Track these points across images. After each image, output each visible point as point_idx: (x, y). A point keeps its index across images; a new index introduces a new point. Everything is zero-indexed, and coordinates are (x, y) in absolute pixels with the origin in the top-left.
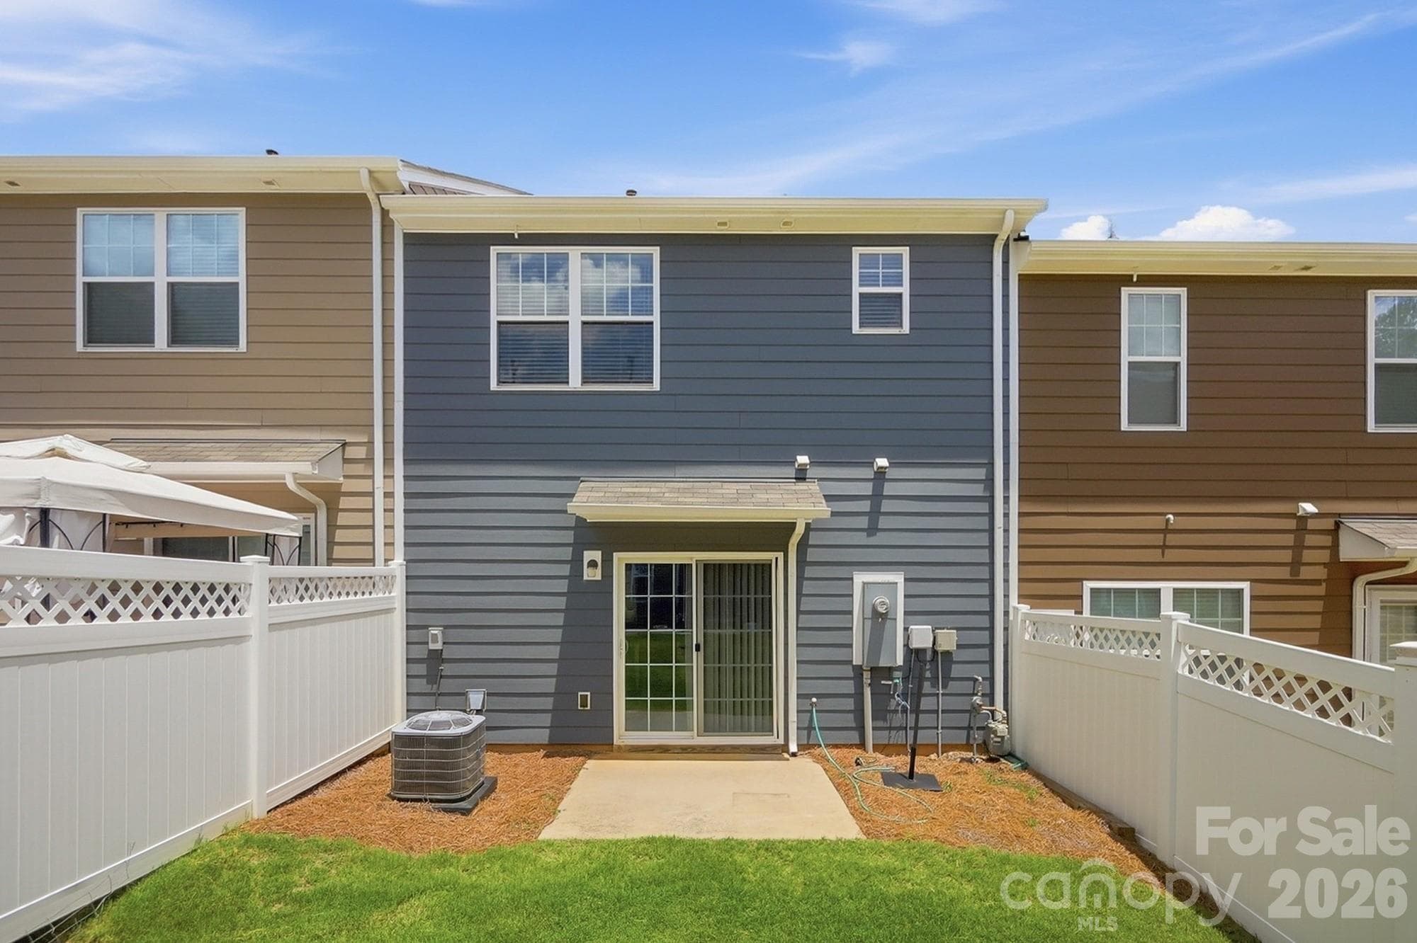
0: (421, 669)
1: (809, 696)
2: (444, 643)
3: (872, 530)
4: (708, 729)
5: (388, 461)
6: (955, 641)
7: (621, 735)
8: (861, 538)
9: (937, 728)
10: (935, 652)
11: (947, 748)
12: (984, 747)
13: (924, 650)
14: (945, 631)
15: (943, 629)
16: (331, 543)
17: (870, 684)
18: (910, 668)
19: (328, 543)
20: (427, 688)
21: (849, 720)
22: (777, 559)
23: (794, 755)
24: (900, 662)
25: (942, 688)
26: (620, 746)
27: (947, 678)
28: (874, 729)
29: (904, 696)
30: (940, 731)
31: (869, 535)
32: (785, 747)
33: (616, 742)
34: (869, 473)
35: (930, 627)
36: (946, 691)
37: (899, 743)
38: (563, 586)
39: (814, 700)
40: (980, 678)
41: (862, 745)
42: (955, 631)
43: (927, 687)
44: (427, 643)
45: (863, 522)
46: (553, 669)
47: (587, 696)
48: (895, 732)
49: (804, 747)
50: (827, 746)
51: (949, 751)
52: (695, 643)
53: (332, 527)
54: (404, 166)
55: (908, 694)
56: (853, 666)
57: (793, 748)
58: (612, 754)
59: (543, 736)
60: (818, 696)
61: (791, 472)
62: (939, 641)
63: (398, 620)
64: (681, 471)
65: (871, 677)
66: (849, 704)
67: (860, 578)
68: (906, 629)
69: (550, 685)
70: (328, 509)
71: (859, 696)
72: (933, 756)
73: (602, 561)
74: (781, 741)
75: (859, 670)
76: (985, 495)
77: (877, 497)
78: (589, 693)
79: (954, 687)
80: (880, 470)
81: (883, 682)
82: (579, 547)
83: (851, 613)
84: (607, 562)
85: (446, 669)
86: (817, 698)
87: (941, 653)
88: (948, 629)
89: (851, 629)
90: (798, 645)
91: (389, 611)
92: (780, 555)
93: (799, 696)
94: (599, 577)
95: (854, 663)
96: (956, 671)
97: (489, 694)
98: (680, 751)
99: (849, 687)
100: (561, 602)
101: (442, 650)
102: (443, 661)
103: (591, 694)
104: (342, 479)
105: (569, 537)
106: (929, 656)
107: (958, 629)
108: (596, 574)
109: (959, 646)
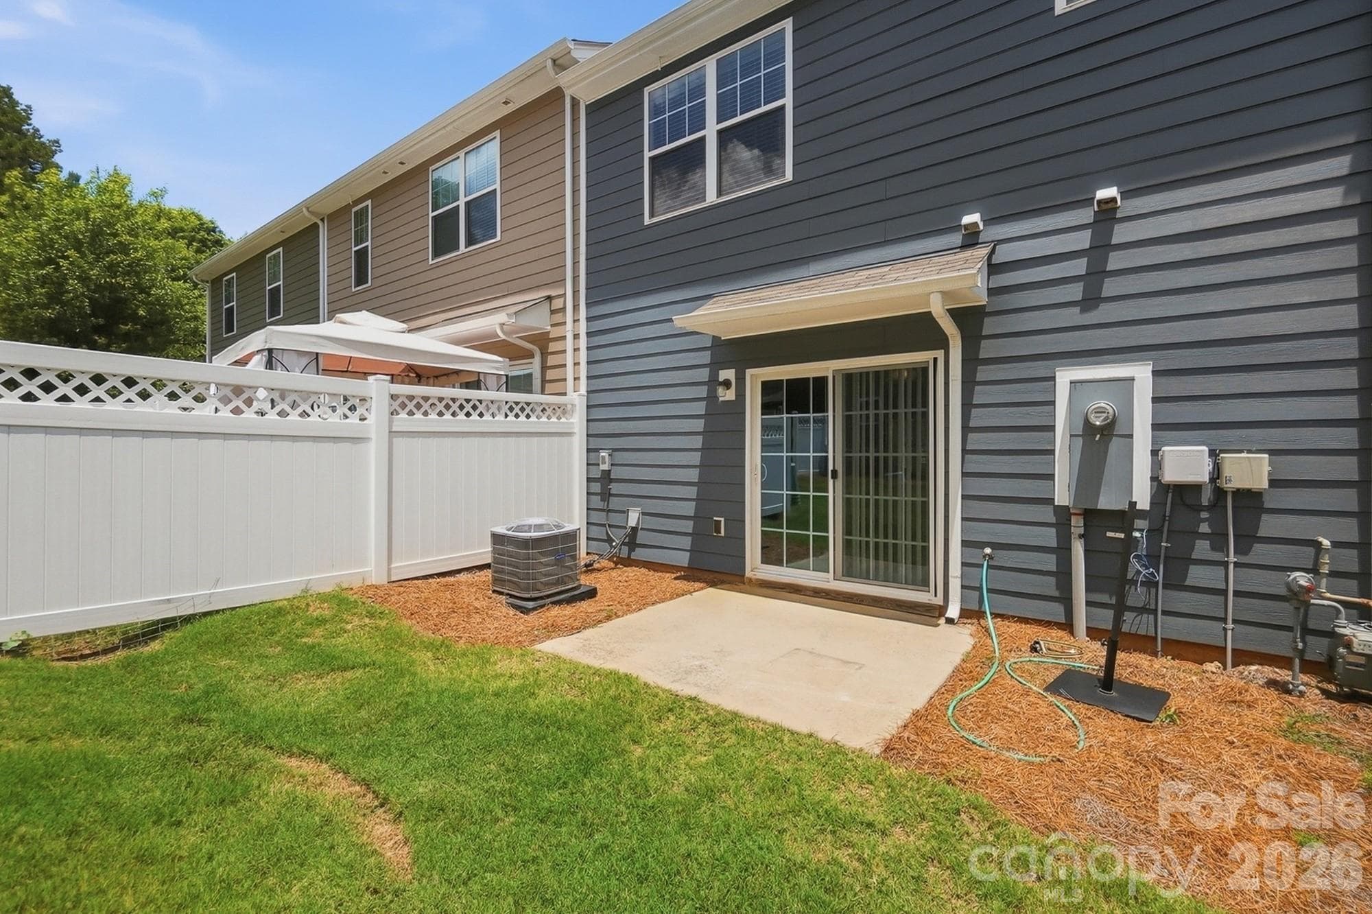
0: (596, 487)
1: (982, 545)
2: (612, 465)
3: (1091, 301)
4: (849, 572)
5: (576, 307)
6: (1266, 474)
7: (754, 565)
8: (1073, 316)
9: (1225, 620)
10: (1220, 493)
11: (1243, 657)
12: (1323, 669)
13: (1196, 488)
14: (1244, 455)
15: (1241, 451)
16: (544, 381)
17: (1081, 536)
18: (1165, 516)
19: (542, 381)
20: (601, 505)
21: (1049, 586)
22: (935, 360)
23: (950, 621)
24: (1143, 502)
25: (1235, 553)
26: (750, 579)
27: (1247, 540)
28: (1088, 603)
29: (1152, 559)
30: (1230, 626)
31: (1082, 311)
32: (941, 610)
33: (748, 574)
34: (1086, 215)
35: (1205, 448)
36: (1244, 559)
37: (1144, 633)
38: (700, 408)
39: (988, 551)
40: (1326, 543)
41: (1068, 626)
42: (1267, 456)
43: (1202, 549)
44: (599, 465)
45: (1075, 292)
46: (692, 492)
47: (720, 521)
48: (1135, 614)
49: (965, 614)
50: (995, 615)
51: (1252, 664)
52: (830, 468)
53: (544, 368)
54: (575, 44)
55: (1160, 556)
56: (1055, 506)
57: (953, 611)
58: (742, 586)
59: (683, 559)
60: (994, 546)
61: (956, 239)
62: (1227, 471)
63: (578, 444)
64: (815, 268)
65: (1085, 524)
66: (1049, 562)
67: (1065, 376)
68: (1155, 453)
69: (689, 509)
70: (542, 354)
71: (1063, 551)
72: (1211, 667)
73: (736, 379)
74: (939, 601)
75: (1063, 515)
76: (1350, 202)
77: (1101, 248)
78: (722, 519)
79: (1260, 553)
80: (1104, 207)
81: (1109, 534)
82: (716, 366)
83: (1052, 428)
84: (741, 379)
85: (615, 488)
86: (992, 549)
87: (1233, 492)
88: (1249, 451)
89: (1052, 452)
90: (964, 474)
91: (570, 434)
92: (940, 354)
93: (965, 544)
94: (733, 398)
95: (1056, 504)
96: (1269, 526)
97: (643, 514)
98: (811, 593)
99: (1049, 537)
100: (699, 425)
101: (610, 471)
102: (611, 481)
103: (725, 520)
104: (549, 327)
105: (706, 357)
106: (1206, 497)
107: (1272, 452)
108: (729, 395)
109: (1274, 483)
